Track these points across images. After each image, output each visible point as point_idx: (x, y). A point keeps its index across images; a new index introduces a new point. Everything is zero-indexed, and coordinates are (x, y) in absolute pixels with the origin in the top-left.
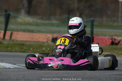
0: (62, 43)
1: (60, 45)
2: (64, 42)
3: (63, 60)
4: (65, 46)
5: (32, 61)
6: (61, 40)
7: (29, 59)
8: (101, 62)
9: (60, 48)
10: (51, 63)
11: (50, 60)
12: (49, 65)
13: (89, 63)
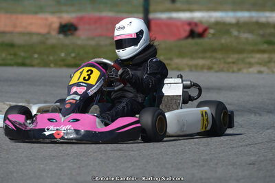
0: (81, 80)
1: (78, 85)
2: (87, 78)
3: (78, 120)
4: (89, 86)
5: (13, 123)
6: (81, 73)
7: (8, 119)
9: (76, 93)
10: (51, 128)
11: (49, 120)
13: (139, 125)
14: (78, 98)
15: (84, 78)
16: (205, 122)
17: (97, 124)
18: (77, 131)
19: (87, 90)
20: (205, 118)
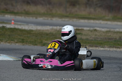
0: (52, 47)
1: (51, 49)
2: (54, 46)
3: (51, 62)
4: (55, 49)
5: (26, 62)
6: (52, 44)
7: (24, 60)
8: (86, 64)
9: (50, 52)
10: (42, 64)
11: (41, 61)
12: (40, 66)
13: (74, 64)
14: (51, 53)
15: (53, 46)
16: (95, 65)
17: (58, 63)
18: (51, 66)
19: (54, 51)
20: (95, 63)
